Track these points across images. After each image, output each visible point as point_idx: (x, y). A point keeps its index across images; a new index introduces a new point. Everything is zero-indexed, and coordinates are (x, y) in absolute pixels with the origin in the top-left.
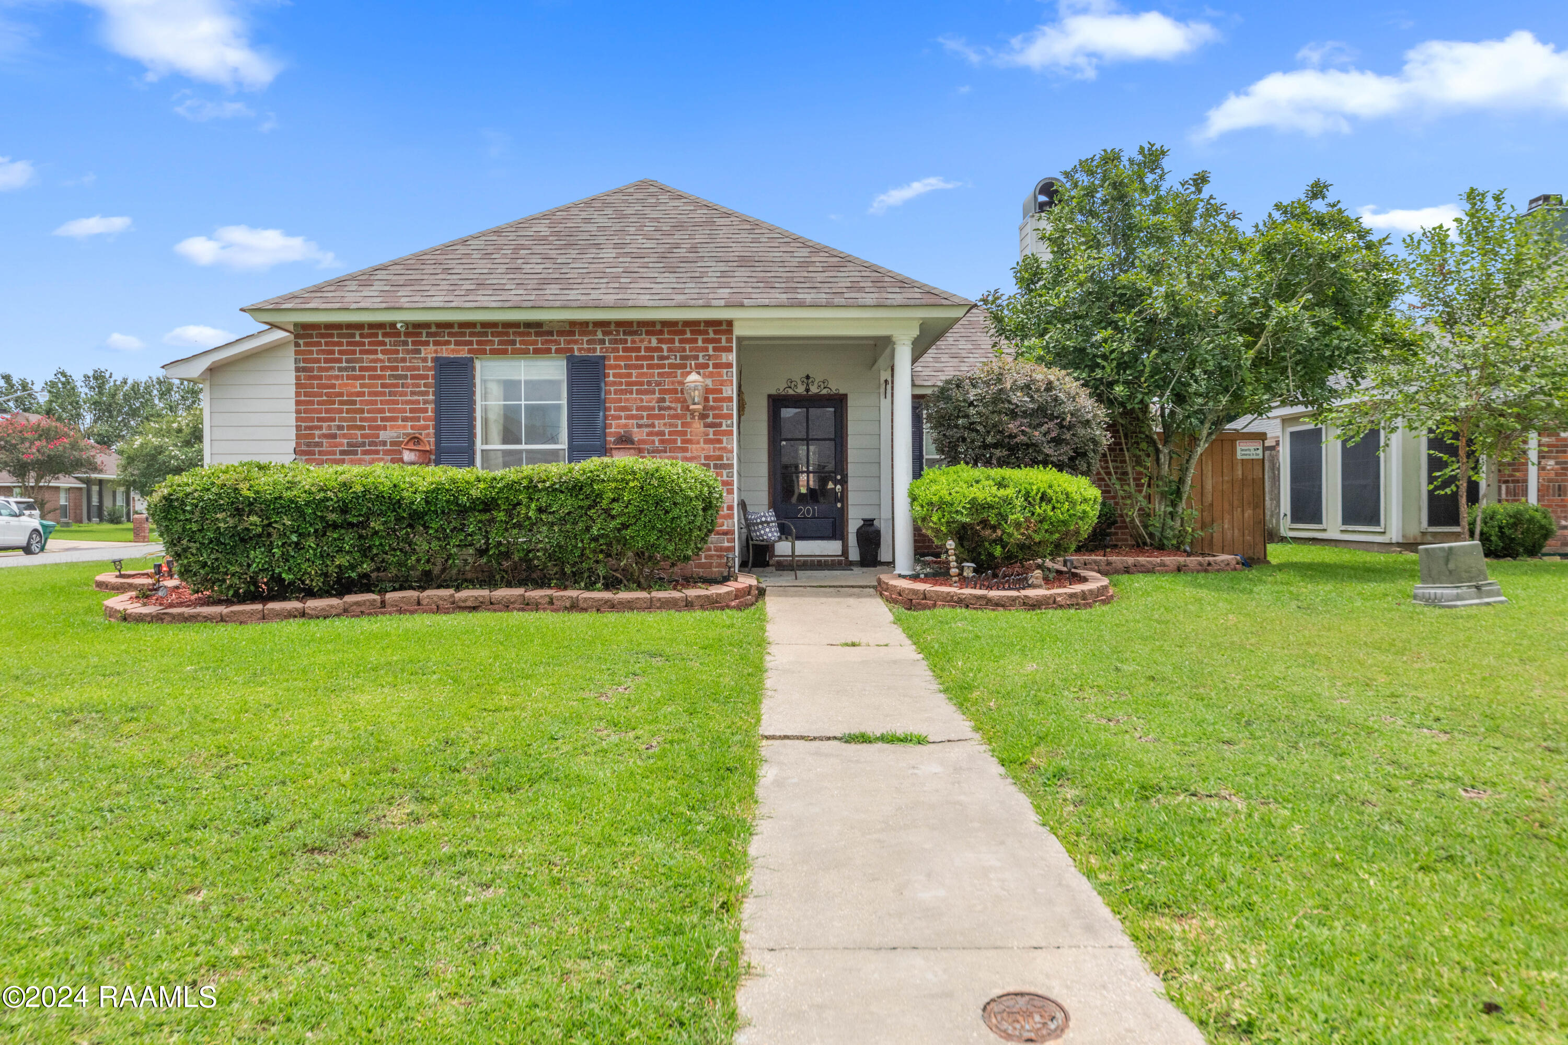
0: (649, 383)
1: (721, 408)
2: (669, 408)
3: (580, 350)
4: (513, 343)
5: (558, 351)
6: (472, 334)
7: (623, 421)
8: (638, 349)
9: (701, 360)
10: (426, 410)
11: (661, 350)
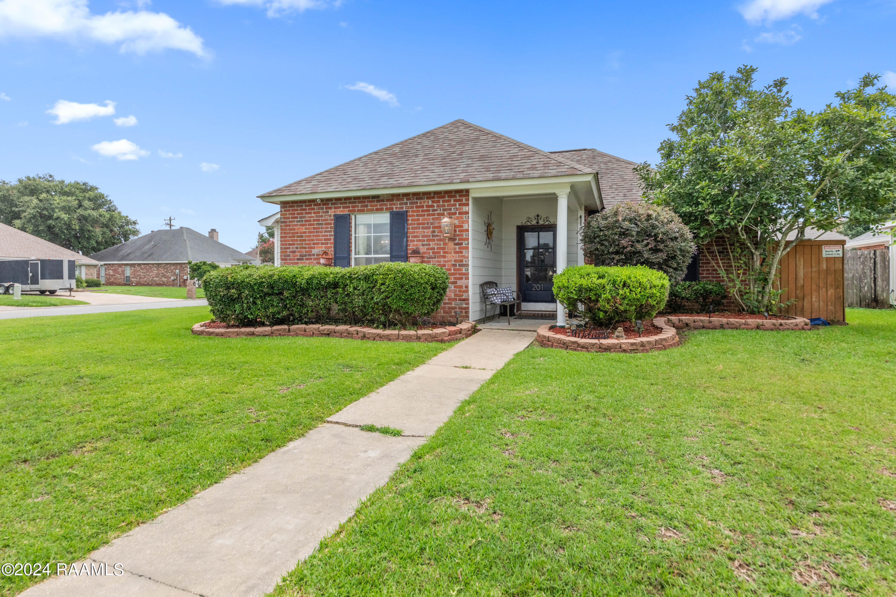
0: (428, 223)
1: (462, 235)
2: (437, 236)
3: (396, 208)
4: (367, 206)
5: (386, 209)
6: (350, 203)
7: (415, 243)
8: (423, 207)
9: (453, 211)
10: (330, 239)
11: (433, 206)
